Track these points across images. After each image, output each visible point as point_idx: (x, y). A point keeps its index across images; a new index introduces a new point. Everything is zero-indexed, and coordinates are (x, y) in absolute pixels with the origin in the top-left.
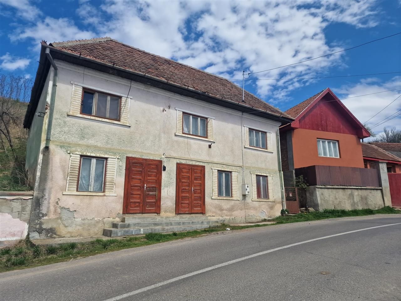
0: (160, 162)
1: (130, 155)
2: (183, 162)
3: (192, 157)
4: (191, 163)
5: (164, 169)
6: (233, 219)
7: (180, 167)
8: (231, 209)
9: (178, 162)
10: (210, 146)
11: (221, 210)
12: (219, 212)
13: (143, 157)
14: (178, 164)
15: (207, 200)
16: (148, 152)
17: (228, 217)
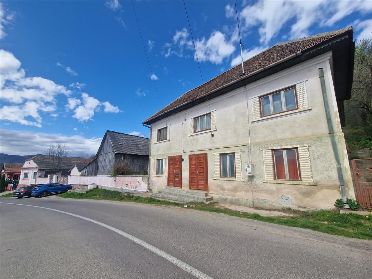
0: (181, 156)
1: (169, 156)
2: (193, 153)
3: (199, 148)
4: (197, 153)
5: (183, 161)
6: (235, 200)
7: (191, 157)
8: (235, 190)
9: (190, 154)
10: (213, 135)
11: (223, 189)
12: (220, 191)
13: (174, 155)
14: (189, 155)
15: (210, 180)
16: (177, 151)
17: (231, 197)
